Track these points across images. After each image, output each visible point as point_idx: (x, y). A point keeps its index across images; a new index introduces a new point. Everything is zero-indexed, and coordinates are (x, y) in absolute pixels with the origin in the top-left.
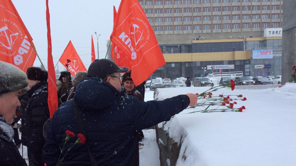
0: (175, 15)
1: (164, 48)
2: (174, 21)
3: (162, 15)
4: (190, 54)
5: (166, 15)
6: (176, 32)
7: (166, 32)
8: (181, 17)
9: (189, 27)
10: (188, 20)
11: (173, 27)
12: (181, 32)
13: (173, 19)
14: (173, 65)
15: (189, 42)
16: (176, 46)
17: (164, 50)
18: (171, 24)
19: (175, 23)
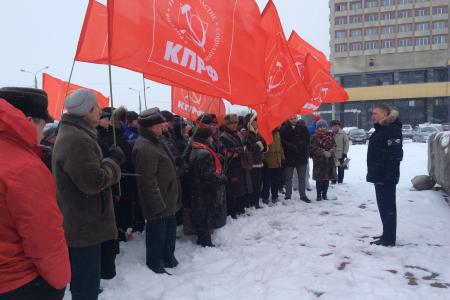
0: (417, 19)
1: (396, 74)
2: (415, 30)
3: (393, 22)
4: (444, 84)
5: (400, 21)
6: (417, 48)
7: (401, 49)
8: (428, 22)
9: (442, 39)
10: (440, 27)
11: (413, 41)
12: (428, 48)
13: (414, 26)
14: (412, 104)
15: (442, 64)
16: (417, 72)
17: (396, 79)
18: (410, 34)
19: (417, 34)
